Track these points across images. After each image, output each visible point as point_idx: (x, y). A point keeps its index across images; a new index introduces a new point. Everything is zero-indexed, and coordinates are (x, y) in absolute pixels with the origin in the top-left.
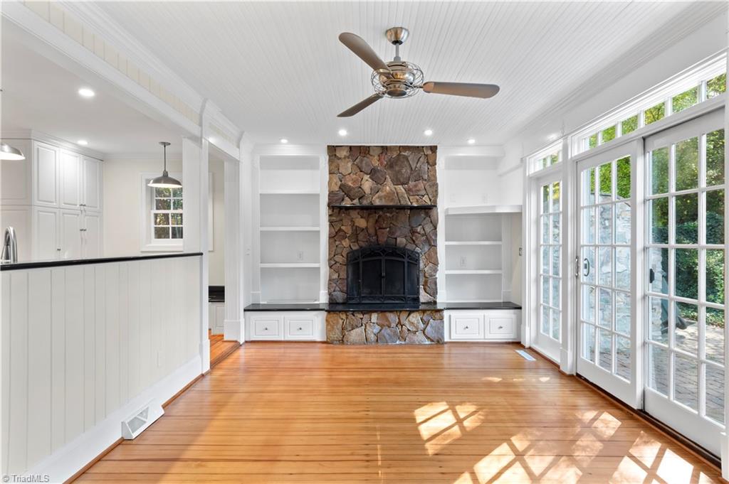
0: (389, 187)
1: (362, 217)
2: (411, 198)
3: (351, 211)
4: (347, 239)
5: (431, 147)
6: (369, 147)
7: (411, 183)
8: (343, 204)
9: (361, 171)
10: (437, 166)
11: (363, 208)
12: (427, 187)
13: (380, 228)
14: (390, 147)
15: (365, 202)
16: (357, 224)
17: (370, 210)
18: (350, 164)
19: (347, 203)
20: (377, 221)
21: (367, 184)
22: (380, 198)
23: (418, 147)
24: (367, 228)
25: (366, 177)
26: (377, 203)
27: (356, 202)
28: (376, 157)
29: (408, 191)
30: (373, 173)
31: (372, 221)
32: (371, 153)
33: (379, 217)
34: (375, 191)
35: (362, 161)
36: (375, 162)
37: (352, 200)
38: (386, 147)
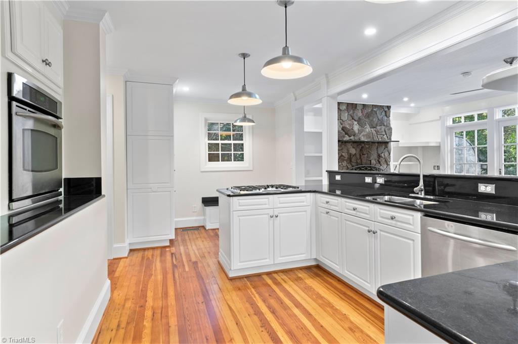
0: (368, 129)
1: (353, 148)
2: (378, 136)
3: (347, 143)
4: (345, 162)
5: (387, 106)
6: (356, 104)
7: (378, 128)
8: (345, 139)
9: (353, 119)
10: (390, 118)
11: (354, 142)
12: (386, 130)
13: (363, 154)
14: (368, 105)
15: (356, 139)
16: (350, 152)
17: (358, 143)
18: (346, 114)
19: (347, 138)
20: (361, 150)
21: (356, 128)
22: (363, 135)
23: (381, 106)
24: (355, 154)
25: (356, 123)
26: (363, 139)
27: (352, 138)
28: (360, 111)
29: (377, 132)
30: (359, 121)
31: (358, 150)
32: (358, 108)
33: (362, 147)
34: (360, 132)
35: (354, 113)
36: (360, 114)
37: (350, 136)
38: (365, 105)
